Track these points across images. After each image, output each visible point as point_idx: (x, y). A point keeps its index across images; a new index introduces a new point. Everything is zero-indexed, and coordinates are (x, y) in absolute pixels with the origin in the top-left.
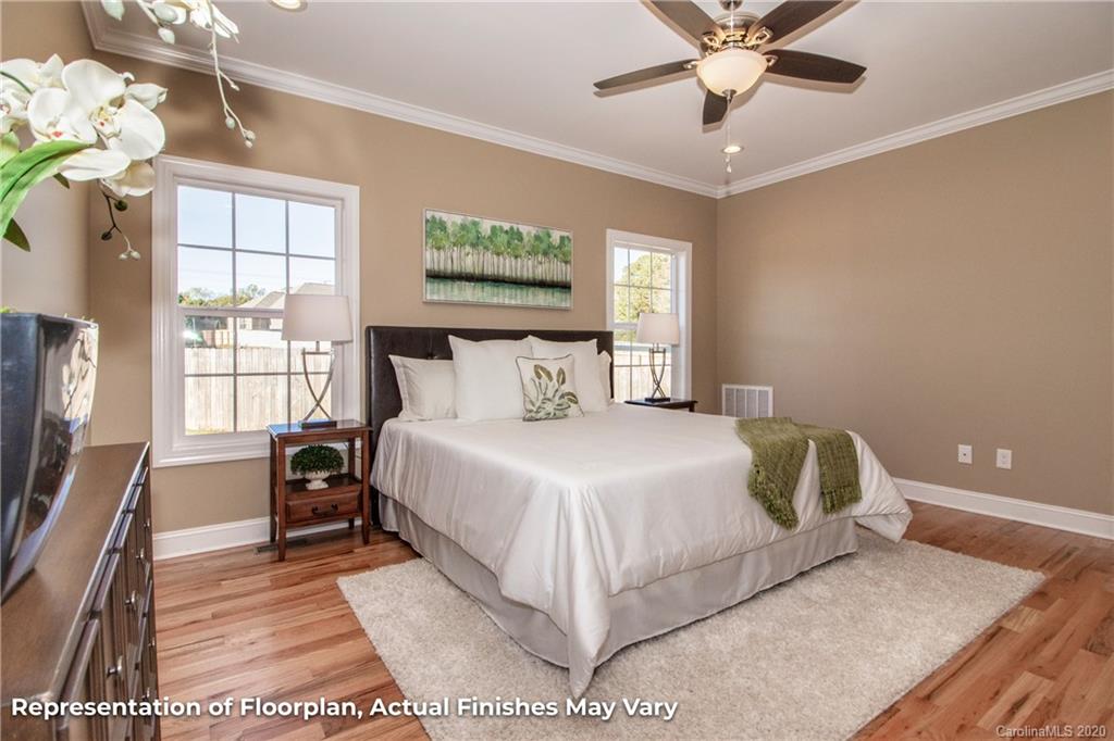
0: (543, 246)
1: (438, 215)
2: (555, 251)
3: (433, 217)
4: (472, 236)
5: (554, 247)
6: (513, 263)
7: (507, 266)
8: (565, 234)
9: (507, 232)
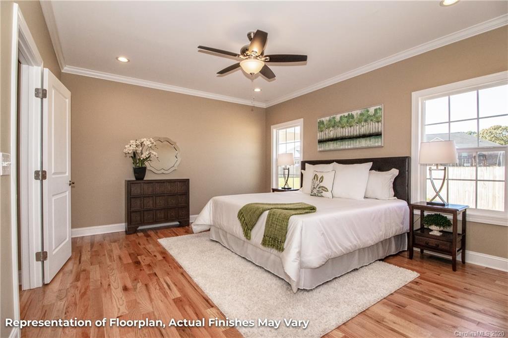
0: (365, 117)
1: (321, 119)
2: (371, 118)
3: (320, 121)
4: (333, 123)
5: (371, 116)
6: (349, 130)
7: (347, 132)
8: (378, 107)
9: (346, 117)
